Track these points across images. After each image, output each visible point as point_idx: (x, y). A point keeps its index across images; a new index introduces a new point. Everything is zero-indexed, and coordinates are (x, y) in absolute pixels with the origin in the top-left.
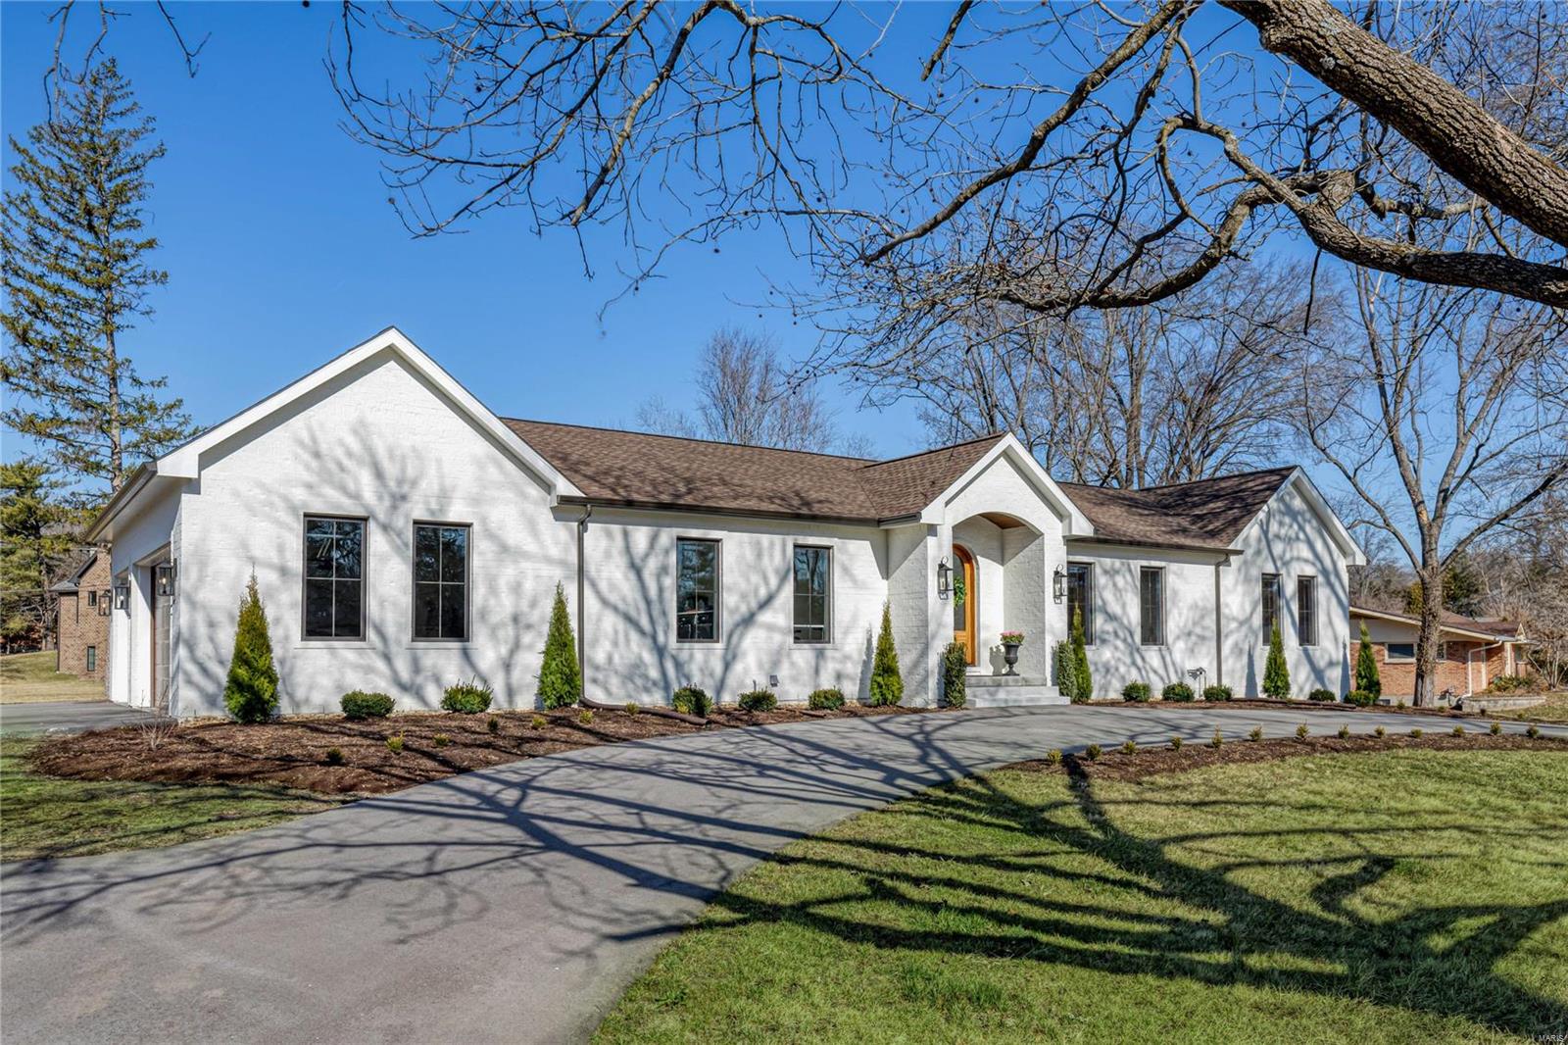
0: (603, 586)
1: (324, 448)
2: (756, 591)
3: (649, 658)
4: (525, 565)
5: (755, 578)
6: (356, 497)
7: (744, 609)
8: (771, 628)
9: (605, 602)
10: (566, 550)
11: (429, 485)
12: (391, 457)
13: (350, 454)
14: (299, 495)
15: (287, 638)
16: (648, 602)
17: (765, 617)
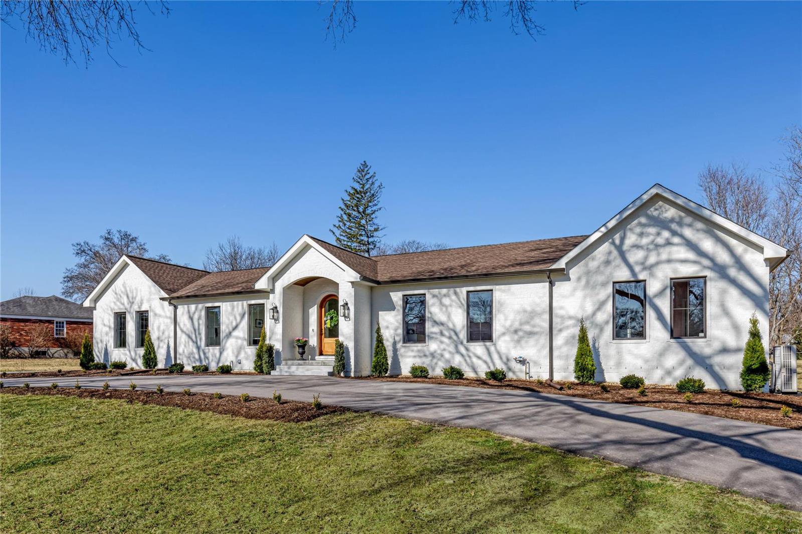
0: (182, 326)
1: (117, 292)
2: (232, 323)
3: (195, 351)
4: (161, 320)
5: (231, 318)
6: (123, 304)
7: (227, 331)
8: (237, 338)
9: (182, 331)
10: (171, 314)
11: (138, 299)
12: (130, 291)
13: (122, 292)
14: (112, 305)
15: (111, 347)
16: (195, 330)
17: (235, 333)
